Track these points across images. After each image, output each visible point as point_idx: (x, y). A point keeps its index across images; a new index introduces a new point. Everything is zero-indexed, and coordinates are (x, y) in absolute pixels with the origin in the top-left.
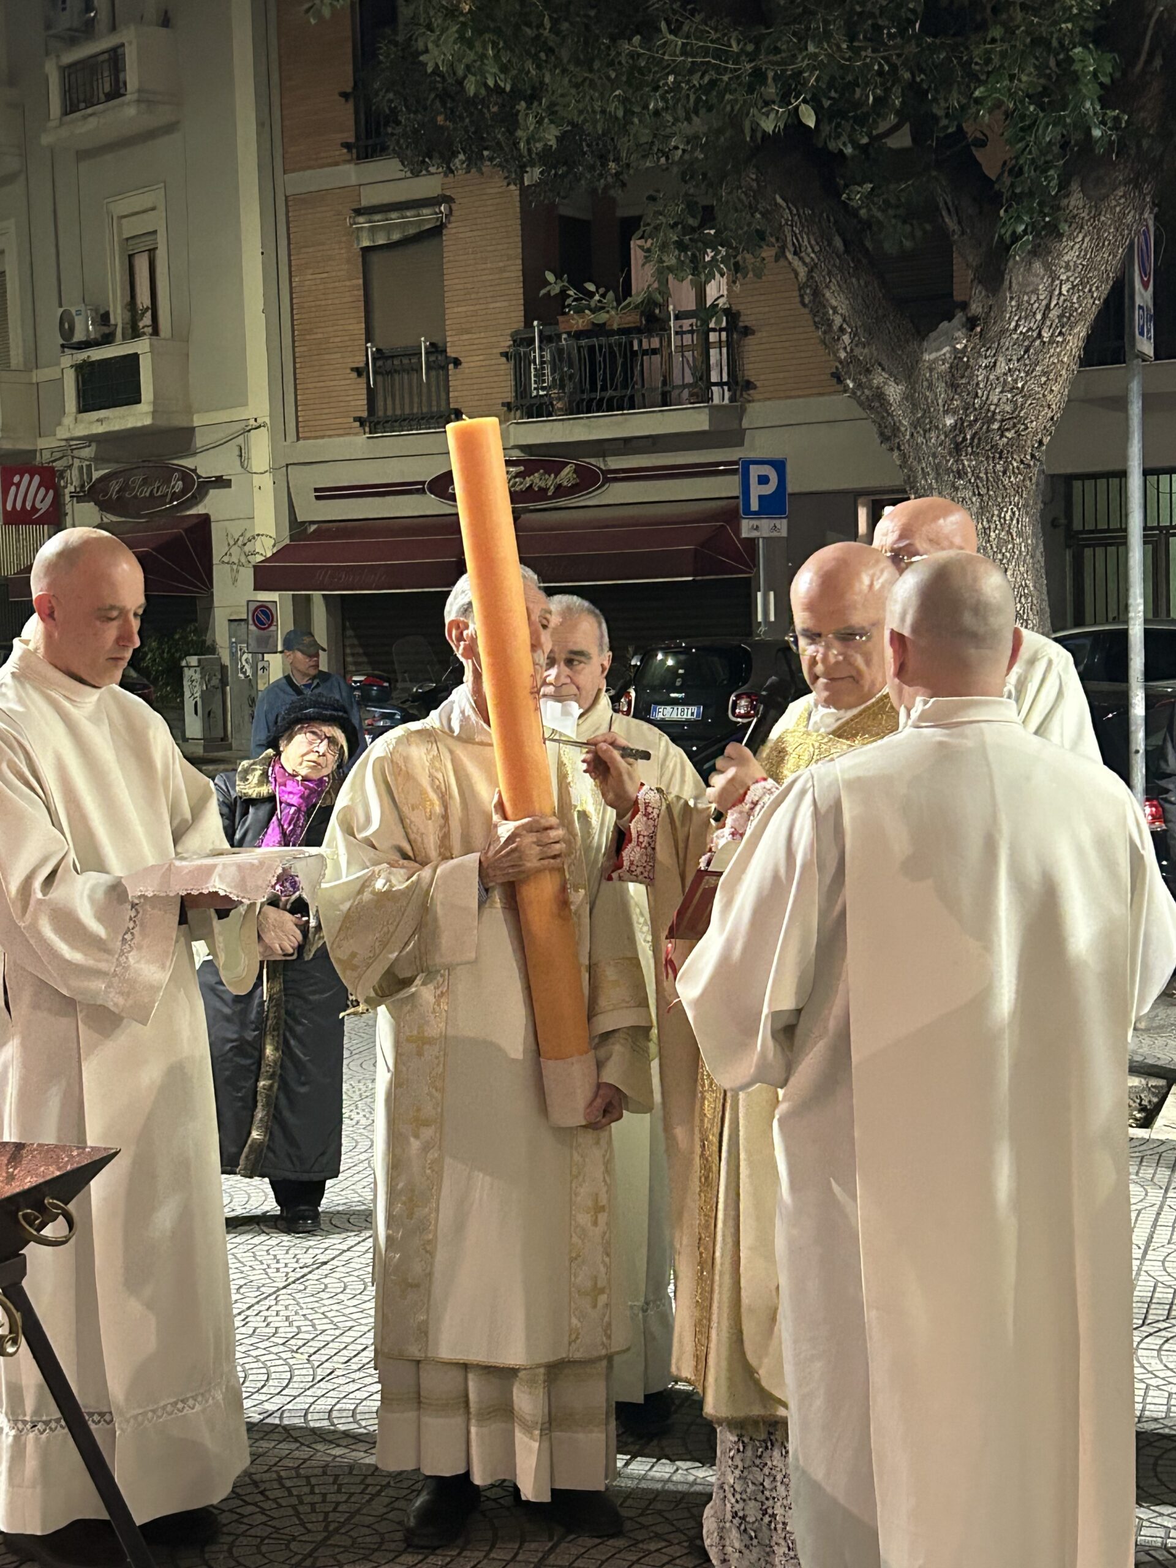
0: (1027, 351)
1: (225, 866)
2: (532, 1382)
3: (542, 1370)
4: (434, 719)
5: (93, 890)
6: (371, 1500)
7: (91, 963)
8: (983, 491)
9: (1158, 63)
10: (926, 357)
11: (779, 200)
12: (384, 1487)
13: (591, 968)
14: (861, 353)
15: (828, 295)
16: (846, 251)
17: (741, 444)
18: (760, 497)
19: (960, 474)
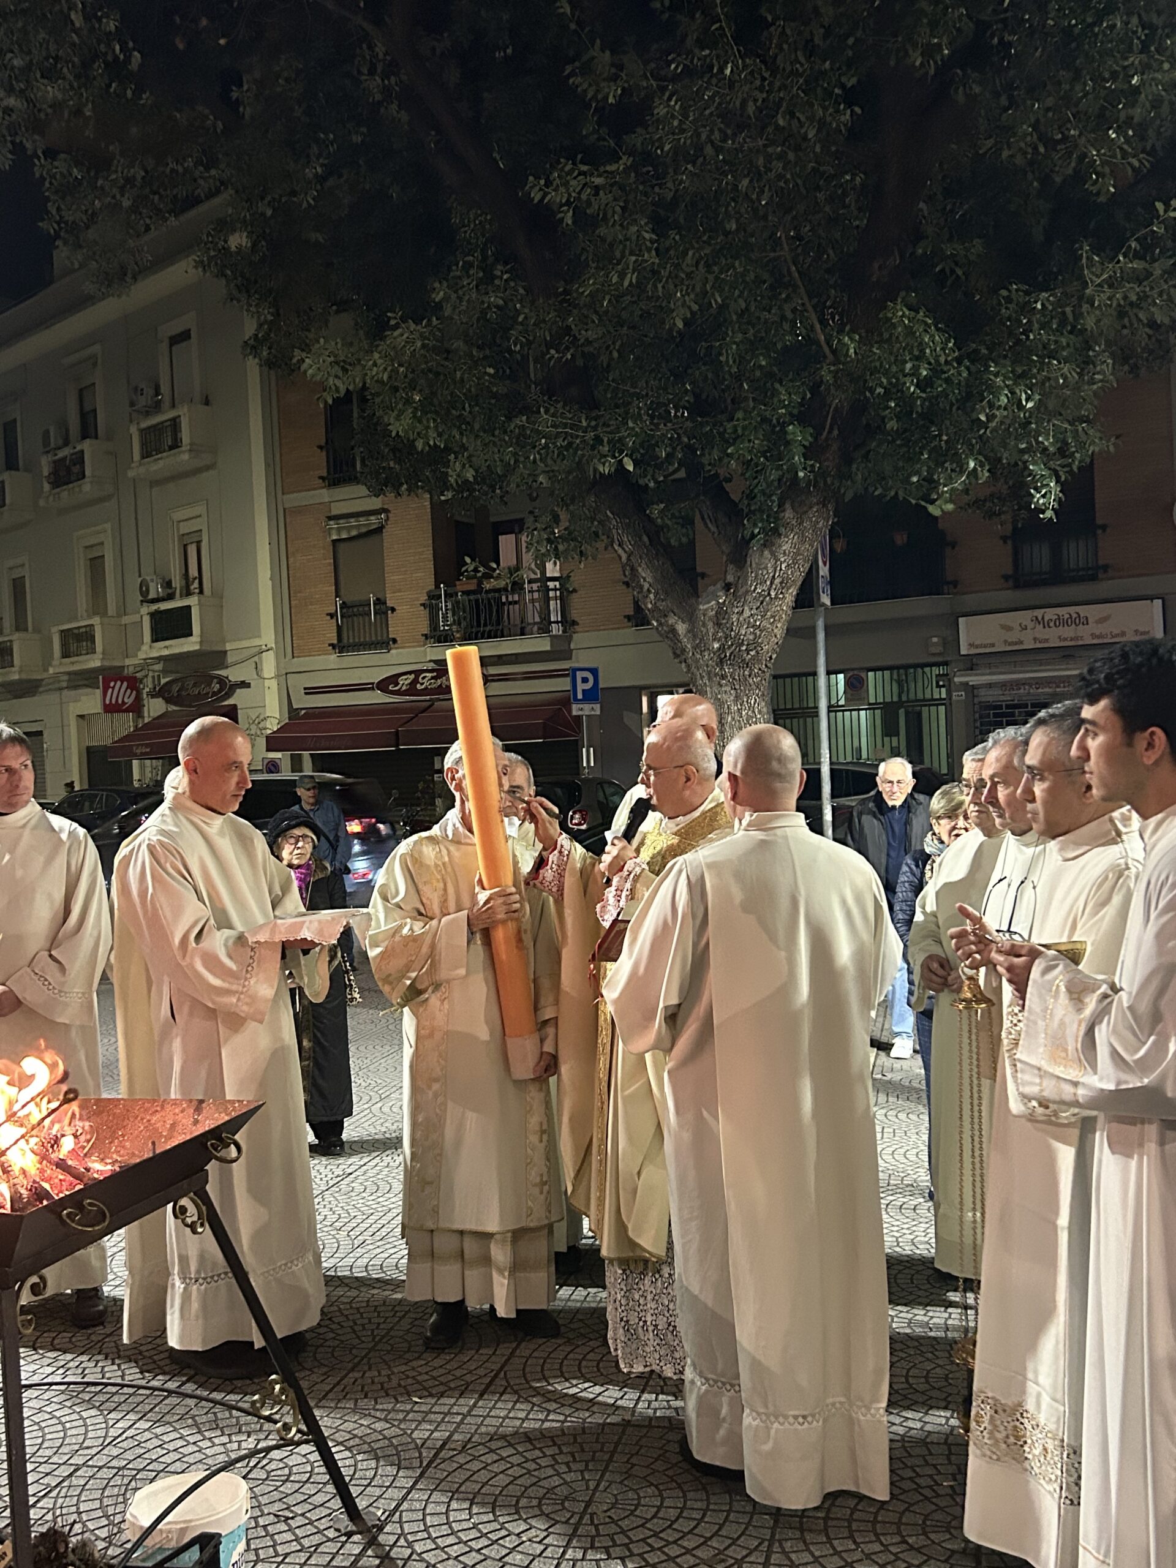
0: (762, 603)
1: (311, 922)
2: (504, 1241)
3: (510, 1235)
4: (436, 830)
5: (227, 940)
6: (399, 1321)
7: (226, 985)
8: (737, 687)
9: (836, 432)
10: (701, 607)
11: (608, 513)
12: (407, 1312)
13: (535, 981)
14: (662, 605)
15: (640, 570)
16: (651, 544)
17: (570, 658)
18: (584, 691)
19: (723, 677)
